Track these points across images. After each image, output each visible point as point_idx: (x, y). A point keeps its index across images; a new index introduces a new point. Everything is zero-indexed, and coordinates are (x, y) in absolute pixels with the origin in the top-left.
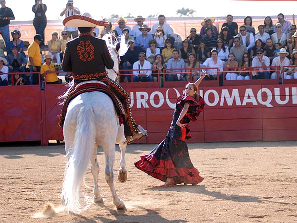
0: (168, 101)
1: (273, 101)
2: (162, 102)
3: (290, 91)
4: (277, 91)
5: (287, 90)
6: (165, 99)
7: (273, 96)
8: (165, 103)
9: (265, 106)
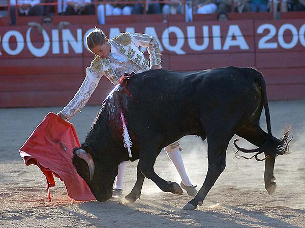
0: (30, 46)
1: (186, 46)
2: (20, 47)
3: (210, 31)
4: (191, 31)
5: (206, 29)
6: (25, 42)
7: (186, 38)
8: (26, 50)
9: (174, 54)
